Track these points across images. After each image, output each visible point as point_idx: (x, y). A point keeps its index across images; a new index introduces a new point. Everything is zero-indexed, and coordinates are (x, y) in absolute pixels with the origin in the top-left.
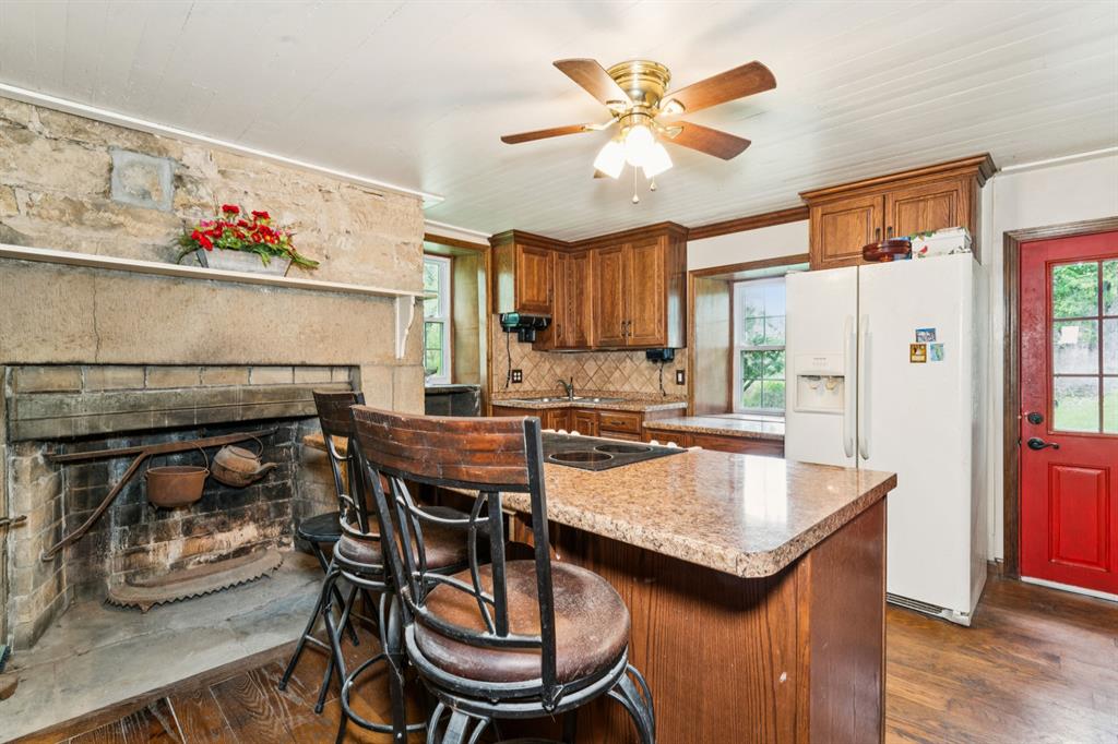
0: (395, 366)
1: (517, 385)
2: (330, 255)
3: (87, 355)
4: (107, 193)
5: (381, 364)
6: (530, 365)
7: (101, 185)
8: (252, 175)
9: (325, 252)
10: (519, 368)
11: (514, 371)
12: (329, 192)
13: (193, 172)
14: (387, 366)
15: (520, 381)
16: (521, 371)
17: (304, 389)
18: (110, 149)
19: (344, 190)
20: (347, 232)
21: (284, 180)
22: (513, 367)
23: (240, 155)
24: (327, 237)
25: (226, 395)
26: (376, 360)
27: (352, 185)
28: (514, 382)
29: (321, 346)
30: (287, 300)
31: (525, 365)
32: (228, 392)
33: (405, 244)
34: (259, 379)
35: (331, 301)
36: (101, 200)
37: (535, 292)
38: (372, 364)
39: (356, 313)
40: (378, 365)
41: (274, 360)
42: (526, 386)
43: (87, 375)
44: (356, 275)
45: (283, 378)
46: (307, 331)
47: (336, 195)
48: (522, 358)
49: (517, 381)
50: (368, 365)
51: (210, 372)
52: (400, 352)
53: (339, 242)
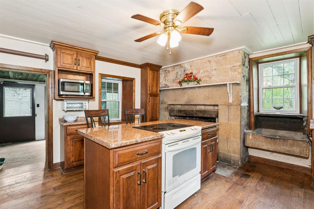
0: (229, 105)
2: (211, 77)
4: (177, 77)
5: (225, 105)
7: (175, 76)
8: (195, 64)
9: (209, 76)
12: (211, 61)
13: (186, 68)
14: (226, 105)
17: (207, 111)
18: (177, 69)
19: (215, 58)
20: (215, 69)
21: (201, 63)
23: (193, 61)
24: (210, 73)
25: (192, 111)
26: (223, 104)
27: (216, 56)
29: (208, 100)
30: (201, 90)
32: (193, 110)
33: (234, 66)
34: (198, 108)
35: (211, 88)
36: (176, 78)
38: (222, 105)
39: (217, 91)
40: (223, 105)
41: (198, 104)
44: (217, 80)
45: (203, 108)
46: (205, 97)
47: (212, 61)
51: (190, 106)
52: (231, 101)
53: (212, 73)
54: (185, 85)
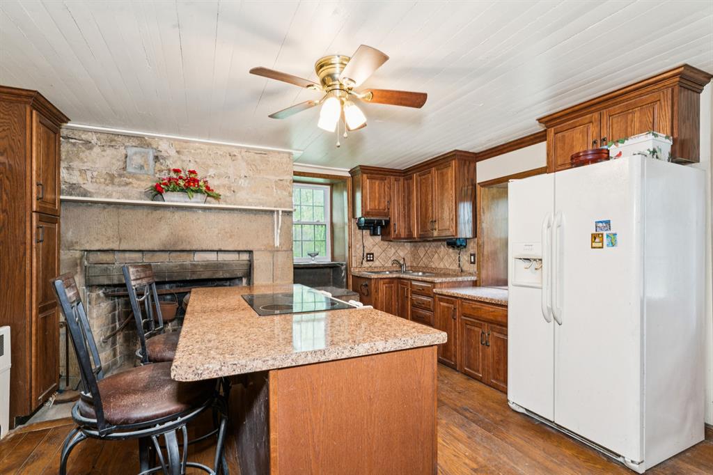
0: (274, 251)
1: (370, 263)
2: (236, 191)
3: (115, 246)
4: (124, 169)
5: (266, 250)
6: (380, 250)
7: (121, 164)
8: (193, 151)
9: (232, 189)
10: (372, 252)
11: (367, 254)
12: (235, 156)
13: (164, 154)
14: (270, 251)
15: (373, 260)
16: (373, 254)
17: (223, 264)
18: (126, 147)
19: (243, 154)
20: (245, 177)
21: (210, 152)
22: (367, 251)
23: (187, 142)
24: (233, 181)
25: (182, 266)
26: (263, 248)
27: (248, 150)
28: (368, 261)
29: (230, 240)
30: (212, 217)
31: (376, 251)
32: (183, 264)
33: (281, 180)
34: (198, 257)
35: (235, 215)
36: (122, 172)
37: (377, 204)
39: (251, 222)
40: (263, 250)
41: (204, 248)
42: (377, 263)
43: (118, 256)
44: (250, 200)
45: (212, 257)
46: (222, 232)
47: (239, 157)
48: (374, 246)
49: (370, 260)
50: (258, 250)
51: (174, 254)
52: (277, 243)
53: (240, 182)
54: (172, 199)
